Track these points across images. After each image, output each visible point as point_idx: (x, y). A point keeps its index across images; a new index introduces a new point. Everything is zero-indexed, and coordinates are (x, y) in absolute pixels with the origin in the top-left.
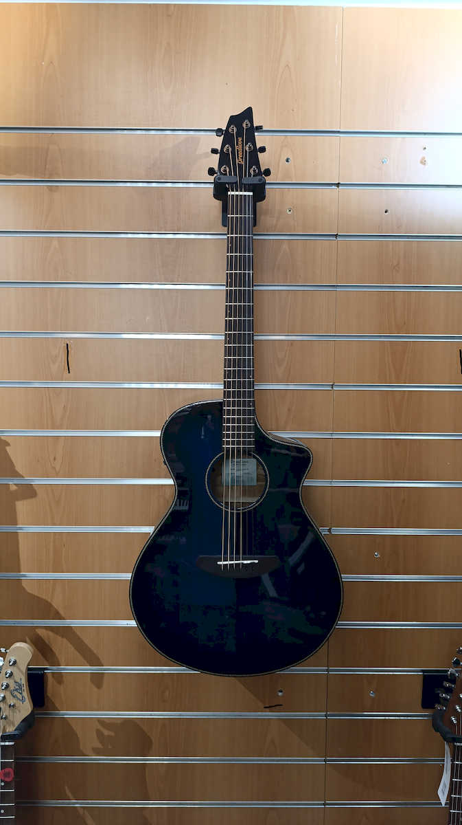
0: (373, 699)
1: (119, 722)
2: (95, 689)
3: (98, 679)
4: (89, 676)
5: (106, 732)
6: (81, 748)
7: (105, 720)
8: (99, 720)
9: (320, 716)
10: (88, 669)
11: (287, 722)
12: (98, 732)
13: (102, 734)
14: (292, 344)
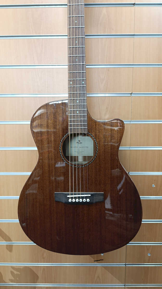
0: (150, 257)
1: (22, 268)
2: (9, 252)
3: (10, 248)
4: (5, 246)
5: (15, 272)
6: (4, 279)
7: (15, 267)
8: (12, 267)
9: (122, 265)
10: (4, 243)
11: (105, 268)
12: (12, 273)
13: (14, 273)
14: (108, 70)
